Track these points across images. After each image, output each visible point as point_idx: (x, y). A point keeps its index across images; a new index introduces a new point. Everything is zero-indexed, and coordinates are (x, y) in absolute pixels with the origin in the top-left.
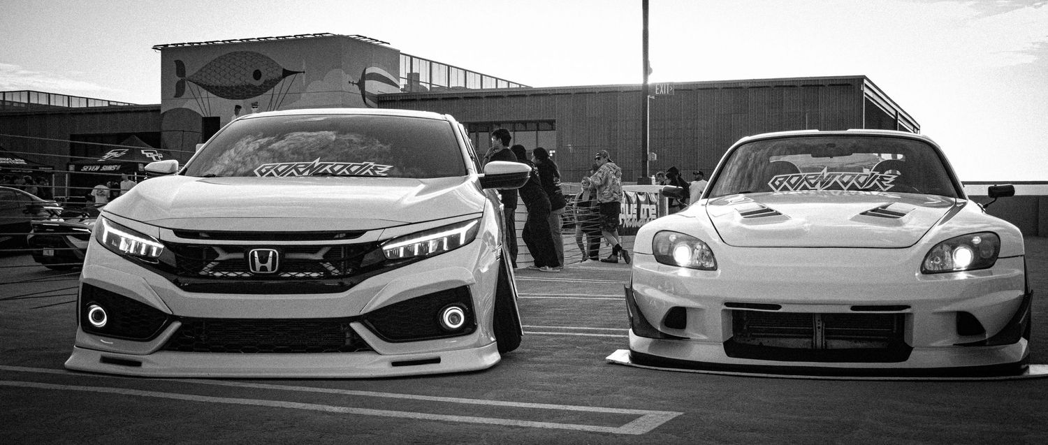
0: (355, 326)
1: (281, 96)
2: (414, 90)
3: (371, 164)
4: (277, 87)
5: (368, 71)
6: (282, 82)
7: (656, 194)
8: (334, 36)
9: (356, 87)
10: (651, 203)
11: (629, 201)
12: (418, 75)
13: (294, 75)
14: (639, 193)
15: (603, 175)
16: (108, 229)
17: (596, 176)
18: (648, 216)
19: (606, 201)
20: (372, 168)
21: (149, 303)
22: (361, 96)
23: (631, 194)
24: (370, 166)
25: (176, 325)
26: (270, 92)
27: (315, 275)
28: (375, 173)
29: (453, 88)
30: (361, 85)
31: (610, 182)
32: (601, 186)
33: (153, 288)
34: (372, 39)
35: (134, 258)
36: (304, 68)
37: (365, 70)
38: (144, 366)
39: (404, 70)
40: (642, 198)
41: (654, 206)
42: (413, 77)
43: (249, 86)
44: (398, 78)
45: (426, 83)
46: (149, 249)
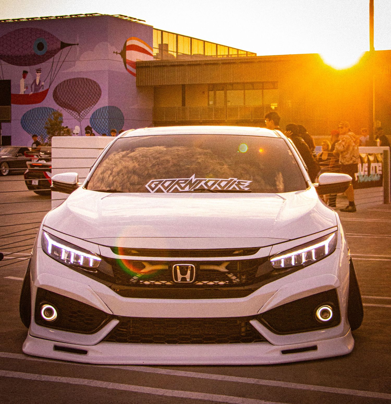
0: (255, 323)
1: (60, 64)
2: (165, 58)
3: (235, 179)
4: (57, 56)
5: (129, 43)
6: (60, 52)
7: (381, 154)
8: (102, 16)
9: (119, 56)
10: (378, 162)
11: (362, 162)
12: (167, 45)
13: (70, 47)
14: (370, 154)
15: (346, 143)
16: (51, 242)
17: (340, 144)
18: (376, 172)
19: (347, 163)
20: (236, 183)
21: (93, 304)
22: (123, 63)
23: (363, 156)
24: (235, 181)
25: (115, 323)
26: (51, 60)
27: (222, 283)
28: (240, 188)
29: (195, 55)
30: (123, 54)
31: (351, 148)
32: (344, 151)
33: (98, 294)
34: (131, 18)
35: (75, 267)
36: (78, 41)
37: (126, 43)
38: (90, 354)
39: (156, 42)
40: (371, 158)
41: (380, 164)
42: (163, 47)
43: (35, 55)
44: (152, 48)
45: (174, 52)
46: (87, 260)
